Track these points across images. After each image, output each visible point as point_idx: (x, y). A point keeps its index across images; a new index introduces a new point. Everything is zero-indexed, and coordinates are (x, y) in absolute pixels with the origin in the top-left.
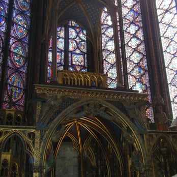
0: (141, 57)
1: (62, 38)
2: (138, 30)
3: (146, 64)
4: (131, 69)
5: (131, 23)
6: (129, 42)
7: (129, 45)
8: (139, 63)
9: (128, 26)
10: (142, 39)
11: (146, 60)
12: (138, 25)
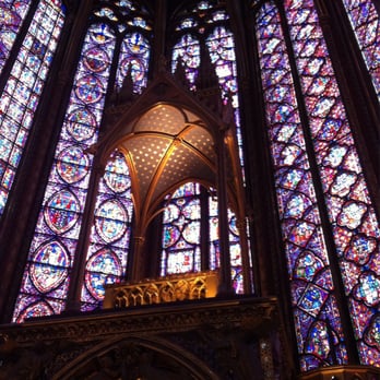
0: (362, 212)
1: (195, 220)
2: (347, 154)
3: (376, 223)
4: (344, 245)
5: (330, 146)
6: (331, 186)
7: (334, 192)
8: (360, 227)
9: (324, 154)
10: (358, 170)
11: (374, 215)
12: (345, 145)
